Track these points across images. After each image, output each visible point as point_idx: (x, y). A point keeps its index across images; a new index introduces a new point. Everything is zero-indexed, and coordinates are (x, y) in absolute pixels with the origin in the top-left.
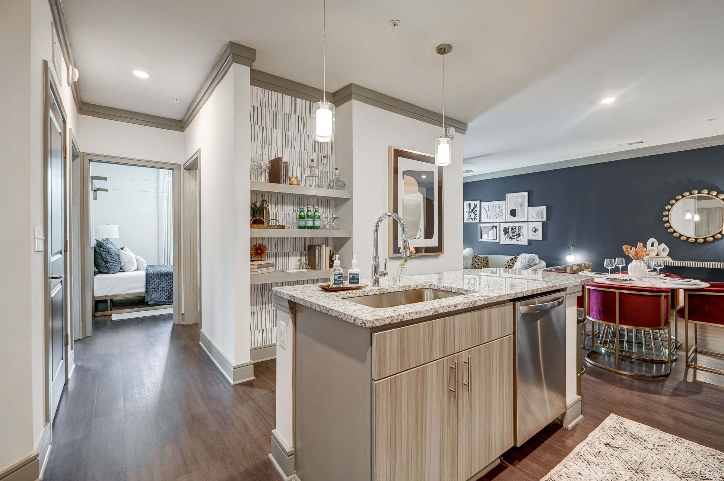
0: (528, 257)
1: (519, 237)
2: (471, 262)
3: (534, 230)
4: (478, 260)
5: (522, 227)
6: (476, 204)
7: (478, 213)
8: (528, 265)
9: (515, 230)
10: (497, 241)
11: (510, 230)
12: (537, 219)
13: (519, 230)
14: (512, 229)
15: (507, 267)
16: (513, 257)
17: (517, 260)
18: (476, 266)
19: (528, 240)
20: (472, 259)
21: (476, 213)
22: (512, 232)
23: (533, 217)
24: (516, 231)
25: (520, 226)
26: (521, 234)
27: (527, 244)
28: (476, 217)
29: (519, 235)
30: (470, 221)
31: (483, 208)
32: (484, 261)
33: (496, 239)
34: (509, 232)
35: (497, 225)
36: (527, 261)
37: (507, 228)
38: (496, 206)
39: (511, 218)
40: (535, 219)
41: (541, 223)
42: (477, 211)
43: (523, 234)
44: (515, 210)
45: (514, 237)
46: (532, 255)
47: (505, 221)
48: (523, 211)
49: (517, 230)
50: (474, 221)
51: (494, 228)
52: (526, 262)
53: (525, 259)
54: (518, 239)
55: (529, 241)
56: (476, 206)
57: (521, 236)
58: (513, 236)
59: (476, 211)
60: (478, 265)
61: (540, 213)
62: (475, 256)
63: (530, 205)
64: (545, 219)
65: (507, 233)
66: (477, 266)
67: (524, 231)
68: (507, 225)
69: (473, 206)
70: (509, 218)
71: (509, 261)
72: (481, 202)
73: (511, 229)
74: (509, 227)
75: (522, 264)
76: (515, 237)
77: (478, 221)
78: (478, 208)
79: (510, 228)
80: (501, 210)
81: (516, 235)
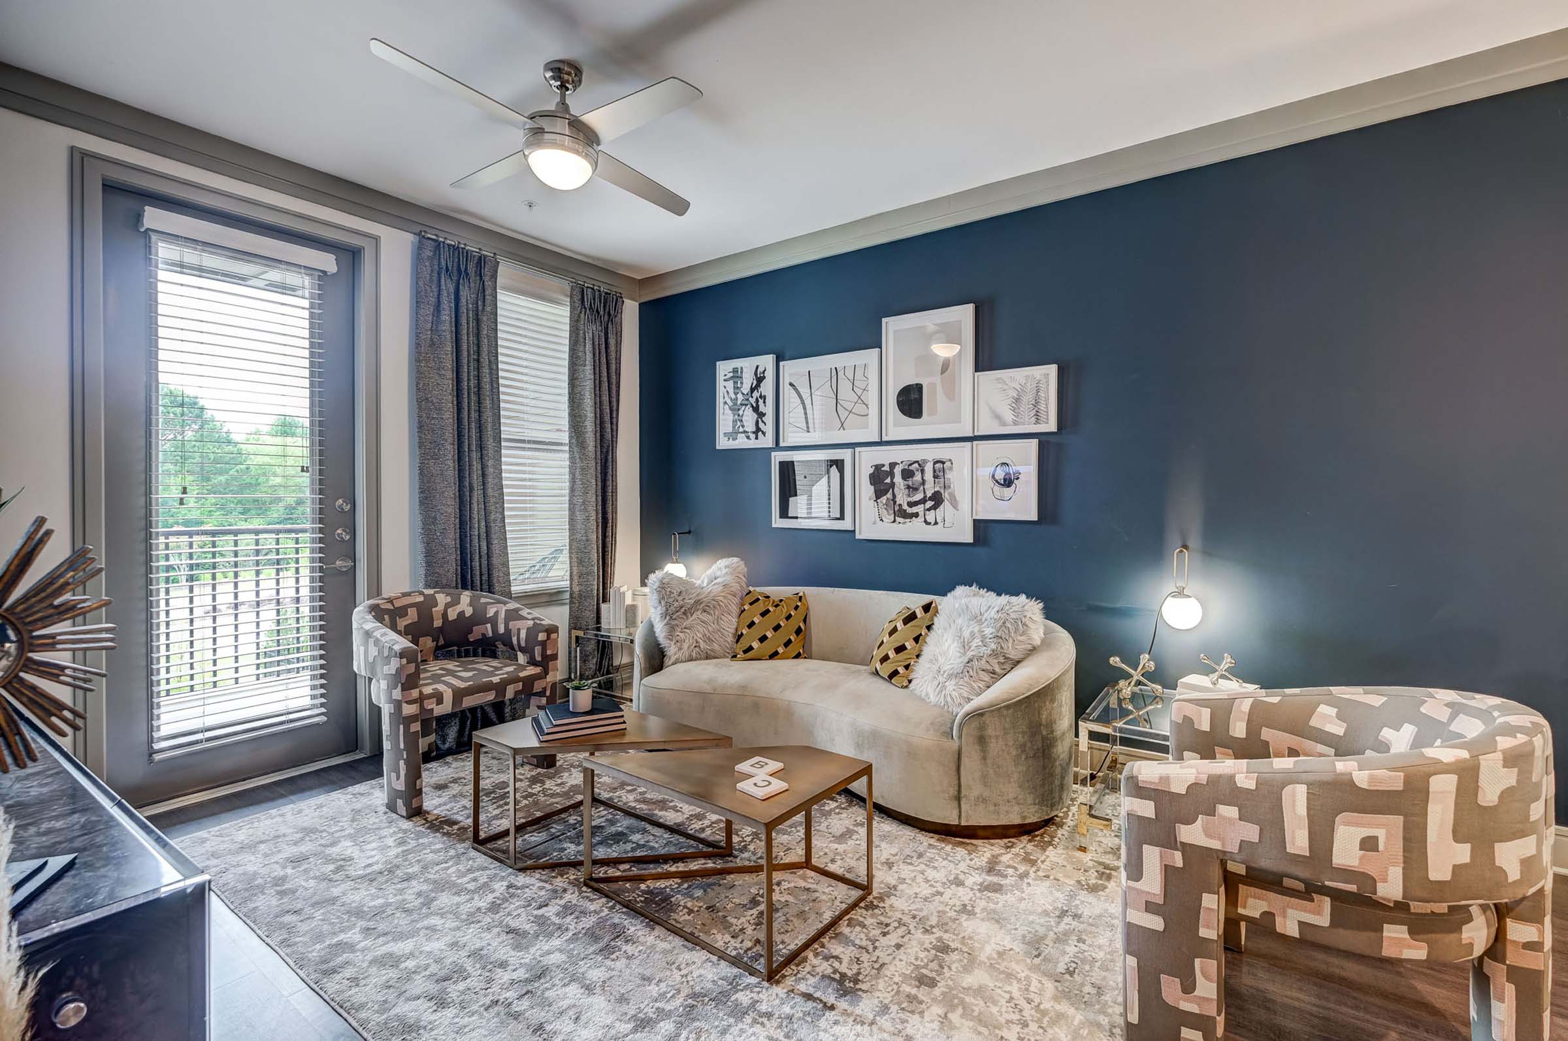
0: (992, 613)
1: (935, 507)
2: (730, 624)
3: (1000, 475)
4: (764, 614)
5: (948, 464)
6: (760, 370)
7: (768, 409)
8: (994, 654)
9: (918, 477)
10: (846, 525)
11: (898, 479)
12: (1015, 423)
13: (935, 477)
14: (907, 474)
15: (892, 654)
16: (915, 601)
17: (939, 622)
18: (750, 648)
19: (974, 520)
20: (735, 610)
21: (762, 408)
22: (908, 487)
23: (998, 417)
24: (923, 482)
25: (938, 457)
26: (946, 495)
27: (970, 540)
28: (761, 425)
29: (937, 500)
30: (741, 442)
31: (787, 387)
32: (789, 617)
33: (842, 517)
34: (892, 485)
35: (845, 455)
36: (988, 631)
37: (887, 468)
38: (841, 374)
39: (900, 427)
40: (1004, 424)
41: (1034, 443)
42: (764, 398)
43: (952, 496)
44: (919, 388)
45: (914, 510)
46: (1014, 599)
47: (877, 439)
48: (952, 393)
49: (929, 475)
50: (752, 444)
51: (834, 470)
52: (983, 638)
53: (980, 622)
54: (931, 516)
55: (981, 526)
56: (760, 380)
57: (946, 503)
58: (911, 504)
59: (761, 401)
60: (763, 639)
61: (1028, 398)
62: (751, 598)
63: (981, 365)
64: (1051, 426)
65: (886, 492)
66: (755, 645)
67: (958, 480)
68: (885, 456)
69: (748, 380)
70: (895, 425)
71: (900, 625)
72: (779, 359)
73: (903, 471)
74: (893, 465)
75: (965, 646)
76: (919, 509)
77: (767, 441)
78: (767, 388)
79: (898, 471)
80: (859, 392)
81: (923, 501)
